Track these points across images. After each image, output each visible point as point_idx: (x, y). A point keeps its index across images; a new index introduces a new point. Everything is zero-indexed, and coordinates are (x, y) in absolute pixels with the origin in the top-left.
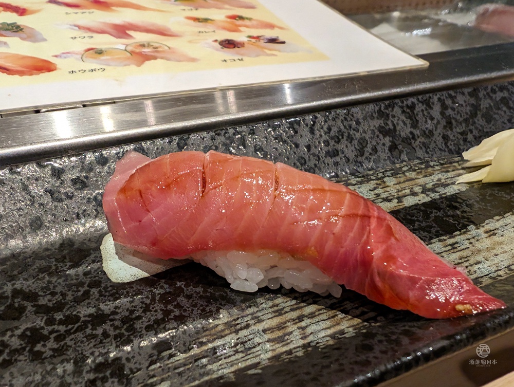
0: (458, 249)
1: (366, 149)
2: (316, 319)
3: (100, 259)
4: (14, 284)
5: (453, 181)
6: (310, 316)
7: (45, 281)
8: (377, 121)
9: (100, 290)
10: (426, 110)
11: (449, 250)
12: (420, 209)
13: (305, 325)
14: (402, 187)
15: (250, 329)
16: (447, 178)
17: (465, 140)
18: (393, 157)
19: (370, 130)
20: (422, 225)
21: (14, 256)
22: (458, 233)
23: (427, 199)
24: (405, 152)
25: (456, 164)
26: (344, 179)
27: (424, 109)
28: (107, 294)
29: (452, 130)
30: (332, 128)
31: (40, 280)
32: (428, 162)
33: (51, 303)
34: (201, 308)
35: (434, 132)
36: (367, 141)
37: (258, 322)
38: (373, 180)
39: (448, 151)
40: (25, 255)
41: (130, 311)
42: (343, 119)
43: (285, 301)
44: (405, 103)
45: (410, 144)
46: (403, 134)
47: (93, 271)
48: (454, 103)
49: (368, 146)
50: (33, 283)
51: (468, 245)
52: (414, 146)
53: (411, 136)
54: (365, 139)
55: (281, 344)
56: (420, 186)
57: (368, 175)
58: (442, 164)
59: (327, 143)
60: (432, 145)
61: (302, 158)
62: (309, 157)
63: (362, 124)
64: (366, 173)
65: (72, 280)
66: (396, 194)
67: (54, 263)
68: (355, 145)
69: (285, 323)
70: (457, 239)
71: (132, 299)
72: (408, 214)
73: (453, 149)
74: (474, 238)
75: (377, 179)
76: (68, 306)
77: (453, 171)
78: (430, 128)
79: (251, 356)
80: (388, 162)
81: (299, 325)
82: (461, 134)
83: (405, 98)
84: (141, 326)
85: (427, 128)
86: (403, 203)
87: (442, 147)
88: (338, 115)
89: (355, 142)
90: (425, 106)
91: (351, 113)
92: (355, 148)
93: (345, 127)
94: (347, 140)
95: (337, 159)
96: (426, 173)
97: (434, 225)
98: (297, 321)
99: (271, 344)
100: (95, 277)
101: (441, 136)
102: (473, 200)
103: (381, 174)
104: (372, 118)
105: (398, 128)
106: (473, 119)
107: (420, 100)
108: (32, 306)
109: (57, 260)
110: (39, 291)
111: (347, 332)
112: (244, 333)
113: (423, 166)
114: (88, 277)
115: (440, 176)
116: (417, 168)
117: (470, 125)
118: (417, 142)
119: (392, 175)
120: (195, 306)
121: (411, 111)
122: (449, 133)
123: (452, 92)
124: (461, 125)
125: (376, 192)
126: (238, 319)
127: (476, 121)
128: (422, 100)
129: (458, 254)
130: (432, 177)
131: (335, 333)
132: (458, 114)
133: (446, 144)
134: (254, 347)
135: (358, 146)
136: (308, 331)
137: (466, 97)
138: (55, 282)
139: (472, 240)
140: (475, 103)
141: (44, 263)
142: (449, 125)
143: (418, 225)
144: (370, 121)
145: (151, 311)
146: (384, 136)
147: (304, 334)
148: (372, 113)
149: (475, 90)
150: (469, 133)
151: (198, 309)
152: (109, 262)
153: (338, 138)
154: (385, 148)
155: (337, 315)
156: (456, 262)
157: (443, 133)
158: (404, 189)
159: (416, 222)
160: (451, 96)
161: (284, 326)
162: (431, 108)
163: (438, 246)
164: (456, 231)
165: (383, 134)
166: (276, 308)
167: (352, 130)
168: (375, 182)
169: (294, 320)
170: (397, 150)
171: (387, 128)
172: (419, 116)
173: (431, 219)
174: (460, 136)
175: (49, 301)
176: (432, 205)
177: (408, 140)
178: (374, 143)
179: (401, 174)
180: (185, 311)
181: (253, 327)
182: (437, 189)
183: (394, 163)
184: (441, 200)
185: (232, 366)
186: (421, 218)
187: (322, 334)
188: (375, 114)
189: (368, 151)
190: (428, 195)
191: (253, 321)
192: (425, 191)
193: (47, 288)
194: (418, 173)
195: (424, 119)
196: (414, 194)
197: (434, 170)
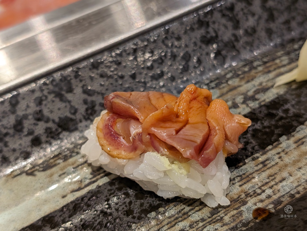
1: (190, 63)
8: (198, 31)
11: (260, 169)
16: (268, 81)
19: (192, 43)
22: (270, 147)
23: (247, 111)
25: (278, 61)
27: (244, 8)
30: (155, 51)
32: (252, 62)
35: (257, 29)
42: (163, 39)
46: (225, 39)
49: (191, 59)
51: (278, 160)
52: (238, 48)
54: (188, 54)
56: (242, 94)
58: (265, 63)
62: (136, 85)
63: (183, 39)
68: (178, 62)
70: (269, 154)
74: (283, 151)
77: (275, 69)
78: (252, 25)
82: (284, 23)
85: (248, 27)
87: (266, 42)
89: (179, 59)
93: (167, 46)
94: (170, 59)
96: (248, 77)
101: (264, 31)
102: (289, 105)
113: (246, 69)
115: (262, 79)
116: (240, 73)
119: (216, 86)
121: (230, 12)
122: (271, 26)
124: (283, 14)
129: (268, 172)
130: (253, 82)
133: (269, 38)
139: (282, 154)
142: (270, 17)
144: (191, 34)
146: (207, 45)
148: (191, 25)
150: (292, 21)
156: (265, 181)
157: (266, 27)
162: (251, 5)
163: (251, 165)
164: (269, 145)
165: (205, 44)
170: (221, 56)
172: (239, 16)
177: (231, 43)
179: (224, 83)
182: (257, 96)
184: (260, 110)
188: (195, 25)
189: (192, 65)
190: (248, 105)
192: (246, 99)
194: (241, 79)
197: (257, 73)
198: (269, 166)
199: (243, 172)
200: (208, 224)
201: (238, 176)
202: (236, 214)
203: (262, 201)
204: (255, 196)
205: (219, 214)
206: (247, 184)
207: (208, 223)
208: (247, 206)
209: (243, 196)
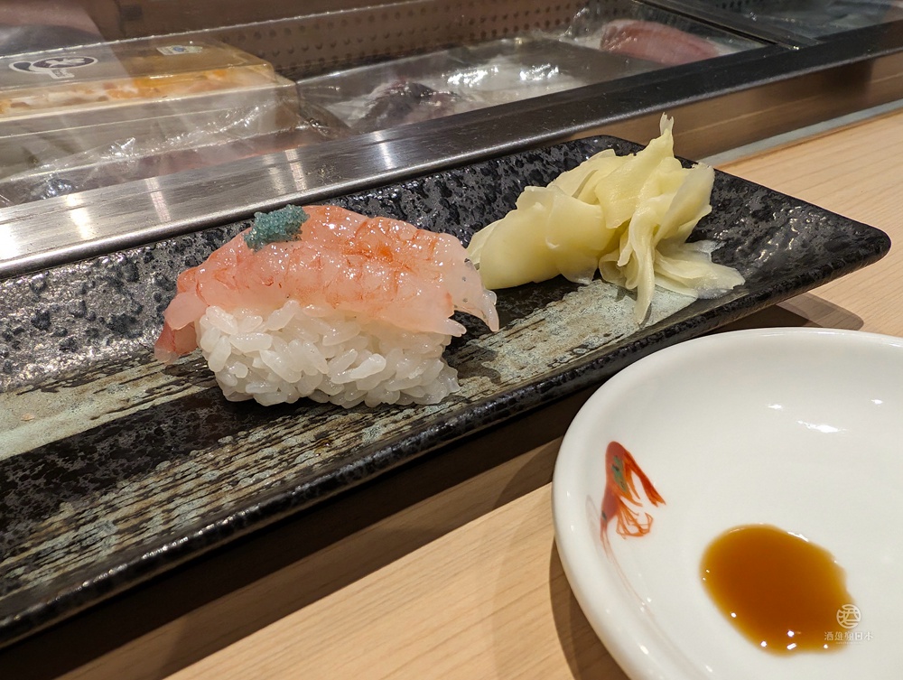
2: (191, 497)
6: (184, 495)
10: (419, 199)
13: (173, 507)
15: (97, 522)
27: (415, 199)
37: (110, 512)
55: (132, 535)
69: (148, 507)
79: (86, 555)
81: (165, 508)
82: (474, 227)
83: (385, 186)
90: (416, 195)
99: (119, 536)
106: (490, 204)
107: (409, 186)
112: (89, 527)
117: (485, 214)
126: (84, 511)
132: (467, 200)
134: (94, 544)
136: (176, 513)
140: (492, 183)
147: (168, 517)
155: (221, 489)
157: (445, 229)
160: (455, 178)
161: (145, 511)
166: (142, 491)
169: (161, 502)
172: (409, 209)
180: (11, 511)
181: (101, 520)
185: (55, 571)
187: (193, 515)
191: (104, 512)
200: (307, 449)
202: (353, 437)
203: (395, 422)
205: (327, 438)
208: (372, 427)
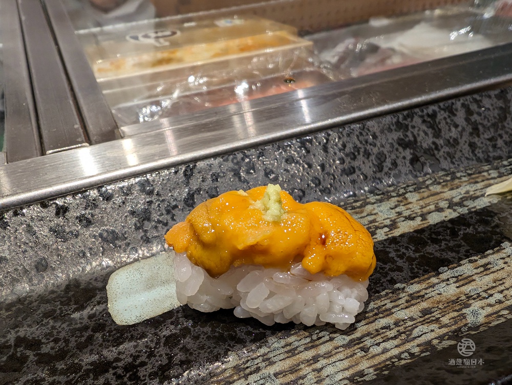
0: (491, 271)
1: (384, 164)
2: (333, 359)
3: (105, 300)
4: (18, 331)
5: (483, 193)
6: (326, 356)
7: (49, 326)
8: (396, 133)
9: (104, 335)
10: (449, 117)
11: (481, 272)
12: (447, 227)
13: (321, 367)
14: (426, 202)
15: (261, 373)
16: (476, 190)
17: (495, 146)
18: (415, 171)
19: (389, 143)
20: (450, 245)
21: (20, 301)
22: (490, 251)
23: (454, 215)
24: (428, 164)
25: (485, 174)
26: (362, 198)
27: (447, 117)
28: (111, 338)
29: (478, 136)
30: (347, 145)
31: (45, 326)
32: (454, 173)
33: (53, 351)
34: (209, 350)
35: (460, 140)
36: (386, 156)
37: (269, 365)
38: (394, 197)
39: (476, 159)
40: (30, 299)
41: (134, 357)
42: (358, 134)
43: (299, 338)
44: (425, 111)
45: (434, 155)
46: (425, 145)
47: (97, 313)
48: (480, 107)
49: (387, 160)
50: (37, 329)
51: (503, 266)
52: (438, 157)
53: (433, 147)
54: (383, 153)
56: (446, 200)
57: (388, 192)
58: (470, 175)
59: (342, 161)
60: (458, 155)
61: (316, 178)
62: (323, 177)
63: (379, 138)
64: (385, 190)
65: (76, 324)
66: (419, 211)
67: (59, 307)
68: (372, 160)
70: (490, 259)
71: (135, 344)
72: (434, 232)
73: (481, 157)
74: (509, 256)
75: (399, 195)
76: (71, 354)
77: (483, 181)
78: (455, 136)
80: (410, 177)
81: (314, 367)
82: (490, 140)
83: (424, 107)
84: (145, 373)
85: (451, 137)
86: (427, 221)
87: (469, 155)
88: (353, 130)
89: (373, 157)
90: (447, 113)
91: (366, 127)
92: (373, 164)
93: (361, 142)
94: (363, 156)
95: (354, 176)
96: (452, 185)
97: (463, 243)
98: (312, 362)
100: (99, 319)
101: (467, 145)
102: (507, 213)
103: (403, 189)
104: (390, 130)
105: (419, 139)
106: (502, 122)
107: (442, 107)
108: (34, 355)
109: (62, 303)
110: (42, 338)
111: (368, 374)
112: (254, 377)
113: (448, 178)
114: (92, 320)
115: (468, 188)
116: (442, 181)
117: (499, 130)
118: (441, 153)
119: (415, 190)
120: (202, 348)
121: (432, 119)
122: (476, 140)
123: (477, 96)
124: (489, 130)
125: (398, 210)
126: (248, 361)
127: (506, 124)
128: (444, 107)
129: (492, 276)
130: (459, 190)
131: (354, 375)
132: (485, 119)
133: (473, 152)
135: (377, 162)
136: (325, 373)
137: (493, 100)
138: (59, 327)
139: (507, 260)
140: (503, 106)
141: (49, 307)
142: (476, 131)
143: (445, 244)
144: (388, 134)
145: (155, 356)
146: (404, 148)
147: (320, 377)
148: (389, 125)
149: (502, 91)
150: (499, 139)
151: (205, 352)
152: (115, 303)
153: (354, 154)
154: (406, 161)
155: (356, 354)
156: (490, 286)
157: (469, 140)
158: (428, 205)
159: (443, 242)
160: (476, 101)
161: (297, 368)
162: (455, 115)
163: (469, 267)
164: (489, 249)
165: (403, 147)
166: (288, 348)
167: (368, 145)
168: (396, 199)
169: (308, 361)
170: (419, 163)
171: (407, 139)
172: (442, 124)
173: (460, 237)
174: (488, 143)
175: (52, 348)
176: (460, 221)
177: (431, 151)
178: (393, 157)
179: (424, 188)
180: (191, 354)
181: (264, 371)
182: (465, 203)
183: (416, 177)
184: (470, 215)
186: (448, 238)
187: (340, 376)
188: (393, 126)
189: (387, 166)
190: (455, 210)
191: (264, 364)
192: (451, 205)
193: (51, 334)
194: (443, 186)
195: (447, 128)
196: (439, 210)
197: (461, 182)
198: (492, 270)
199: (459, 274)
200: (420, 324)
201: (453, 277)
202: (458, 316)
203: (490, 305)
204: (480, 300)
205: (433, 315)
206: (466, 286)
207: (420, 322)
208: (471, 309)
209: (463, 297)
